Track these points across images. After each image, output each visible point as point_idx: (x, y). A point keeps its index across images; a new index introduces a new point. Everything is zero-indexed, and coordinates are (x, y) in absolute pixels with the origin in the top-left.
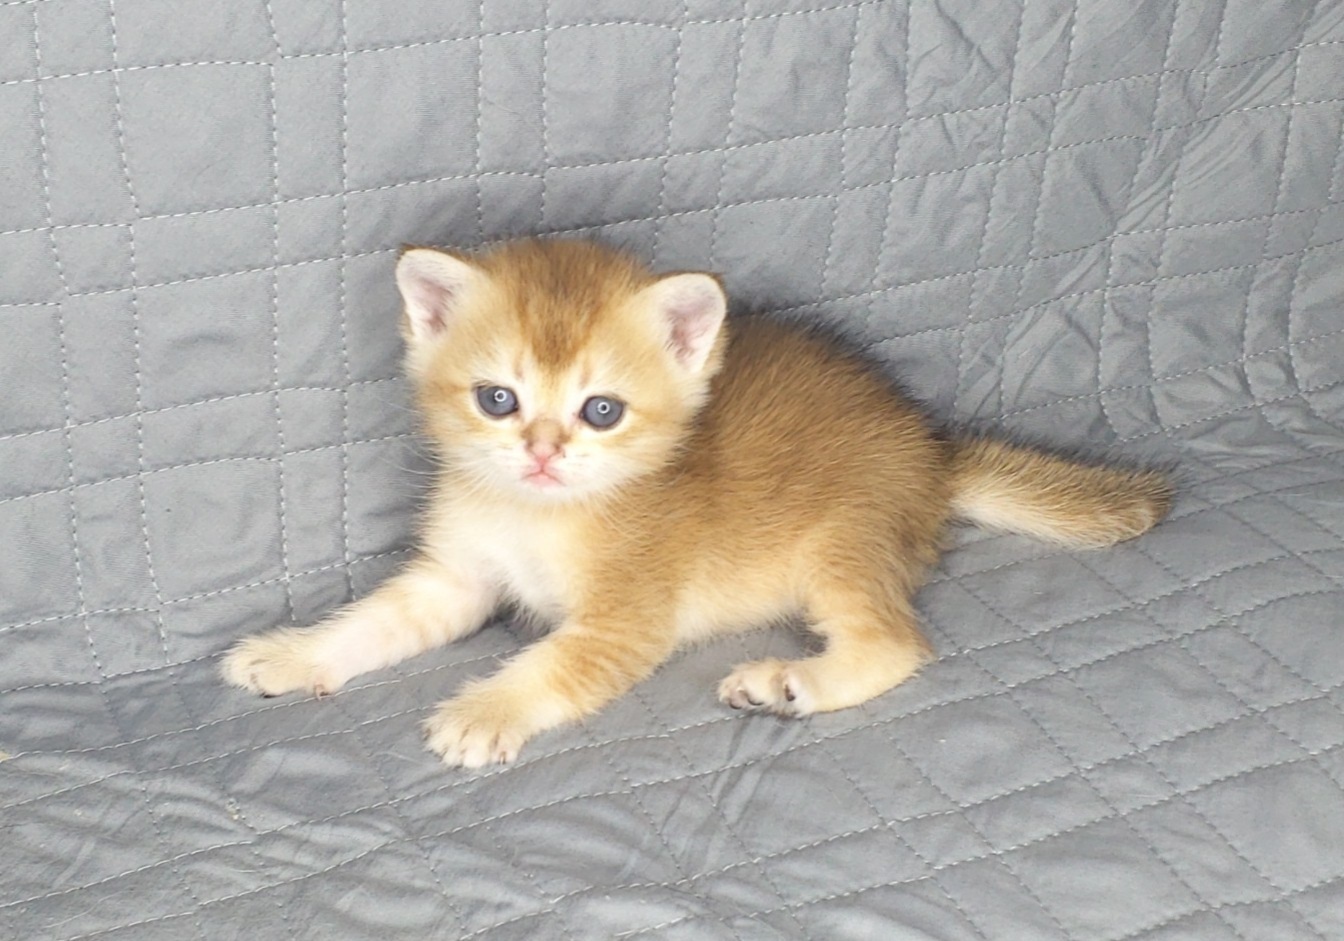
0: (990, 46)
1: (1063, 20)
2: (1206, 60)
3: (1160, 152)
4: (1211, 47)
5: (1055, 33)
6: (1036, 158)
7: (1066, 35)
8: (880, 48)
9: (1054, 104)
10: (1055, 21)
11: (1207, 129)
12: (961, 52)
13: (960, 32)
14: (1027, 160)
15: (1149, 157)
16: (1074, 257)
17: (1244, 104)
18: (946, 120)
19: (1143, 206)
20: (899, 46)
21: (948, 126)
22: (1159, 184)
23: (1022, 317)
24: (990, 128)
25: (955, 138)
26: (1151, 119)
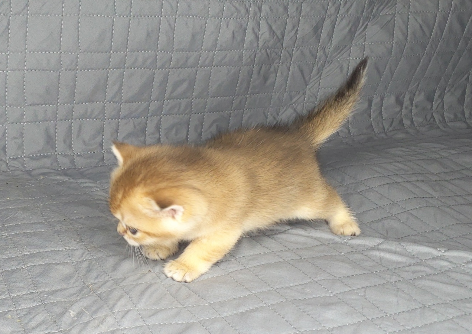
0: (278, 33)
1: (295, 29)
2: (329, 44)
3: (318, 67)
4: (330, 41)
5: (294, 32)
6: (288, 65)
7: (296, 33)
8: (253, 29)
9: (293, 50)
10: (294, 29)
11: (330, 63)
12: (272, 33)
13: (272, 28)
14: (286, 65)
15: (315, 68)
16: (297, 93)
17: (338, 58)
18: (268, 51)
19: (314, 82)
20: (258, 30)
21: (268, 53)
22: (318, 76)
23: (284, 108)
24: (278, 54)
25: (270, 56)
26: (316, 58)
